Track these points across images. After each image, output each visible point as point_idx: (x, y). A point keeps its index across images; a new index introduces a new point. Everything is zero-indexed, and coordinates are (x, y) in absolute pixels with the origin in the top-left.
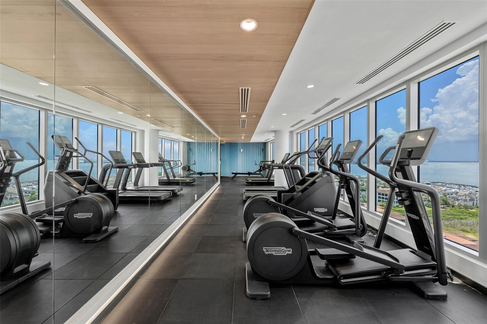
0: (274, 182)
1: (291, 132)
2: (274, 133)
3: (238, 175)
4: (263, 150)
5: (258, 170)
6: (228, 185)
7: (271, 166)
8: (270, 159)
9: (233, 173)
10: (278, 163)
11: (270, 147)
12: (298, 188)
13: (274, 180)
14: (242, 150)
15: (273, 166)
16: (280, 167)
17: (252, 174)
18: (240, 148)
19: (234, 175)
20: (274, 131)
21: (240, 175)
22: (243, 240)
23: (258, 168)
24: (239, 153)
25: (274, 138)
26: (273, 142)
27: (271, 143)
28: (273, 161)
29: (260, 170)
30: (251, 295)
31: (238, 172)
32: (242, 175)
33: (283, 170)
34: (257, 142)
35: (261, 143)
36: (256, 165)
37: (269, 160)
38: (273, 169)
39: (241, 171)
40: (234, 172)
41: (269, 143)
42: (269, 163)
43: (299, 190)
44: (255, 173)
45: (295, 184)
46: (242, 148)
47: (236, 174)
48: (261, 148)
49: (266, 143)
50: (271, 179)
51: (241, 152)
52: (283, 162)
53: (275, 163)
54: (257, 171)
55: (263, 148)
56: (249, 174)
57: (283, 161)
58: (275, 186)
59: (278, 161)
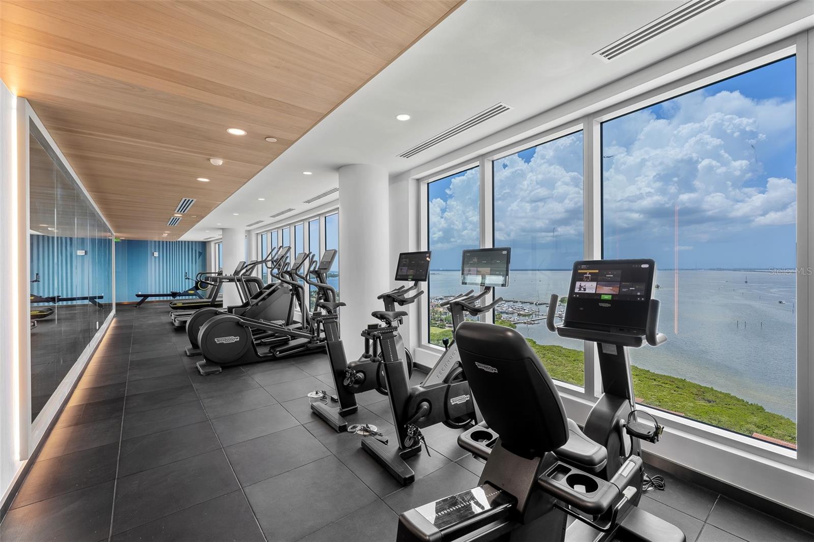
0: (222, 304)
1: (249, 232)
2: (221, 230)
3: (149, 299)
4: (200, 254)
5: (190, 288)
6: (134, 314)
7: (218, 279)
8: (214, 268)
9: (138, 296)
10: (228, 275)
11: (213, 250)
12: (252, 302)
13: (222, 301)
14: (156, 254)
15: (221, 279)
16: (231, 280)
17: (180, 294)
18: (153, 250)
19: (141, 299)
20: (222, 229)
21: (153, 299)
22: (188, 355)
23: (192, 284)
24: (151, 259)
25: (221, 237)
26: (219, 242)
27: (216, 243)
28: (220, 273)
29: (196, 288)
30: (206, 373)
31: (149, 293)
32: (157, 299)
33: (234, 283)
34: (189, 240)
35: (196, 242)
36: (189, 279)
37: (212, 272)
38: (221, 282)
39: (156, 289)
40: (140, 293)
41: (212, 244)
42: (213, 275)
43: (254, 303)
44: (186, 294)
45: (250, 298)
46: (157, 249)
47: (146, 296)
48: (196, 251)
49: (207, 244)
50: (217, 299)
51: (155, 257)
52: (237, 273)
53: (224, 275)
54: (190, 290)
55: (201, 251)
56: (174, 295)
57: (236, 270)
58: (224, 307)
59: (229, 272)
